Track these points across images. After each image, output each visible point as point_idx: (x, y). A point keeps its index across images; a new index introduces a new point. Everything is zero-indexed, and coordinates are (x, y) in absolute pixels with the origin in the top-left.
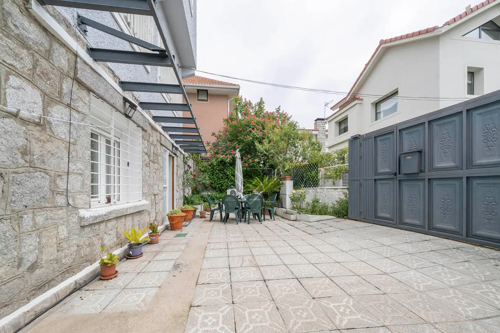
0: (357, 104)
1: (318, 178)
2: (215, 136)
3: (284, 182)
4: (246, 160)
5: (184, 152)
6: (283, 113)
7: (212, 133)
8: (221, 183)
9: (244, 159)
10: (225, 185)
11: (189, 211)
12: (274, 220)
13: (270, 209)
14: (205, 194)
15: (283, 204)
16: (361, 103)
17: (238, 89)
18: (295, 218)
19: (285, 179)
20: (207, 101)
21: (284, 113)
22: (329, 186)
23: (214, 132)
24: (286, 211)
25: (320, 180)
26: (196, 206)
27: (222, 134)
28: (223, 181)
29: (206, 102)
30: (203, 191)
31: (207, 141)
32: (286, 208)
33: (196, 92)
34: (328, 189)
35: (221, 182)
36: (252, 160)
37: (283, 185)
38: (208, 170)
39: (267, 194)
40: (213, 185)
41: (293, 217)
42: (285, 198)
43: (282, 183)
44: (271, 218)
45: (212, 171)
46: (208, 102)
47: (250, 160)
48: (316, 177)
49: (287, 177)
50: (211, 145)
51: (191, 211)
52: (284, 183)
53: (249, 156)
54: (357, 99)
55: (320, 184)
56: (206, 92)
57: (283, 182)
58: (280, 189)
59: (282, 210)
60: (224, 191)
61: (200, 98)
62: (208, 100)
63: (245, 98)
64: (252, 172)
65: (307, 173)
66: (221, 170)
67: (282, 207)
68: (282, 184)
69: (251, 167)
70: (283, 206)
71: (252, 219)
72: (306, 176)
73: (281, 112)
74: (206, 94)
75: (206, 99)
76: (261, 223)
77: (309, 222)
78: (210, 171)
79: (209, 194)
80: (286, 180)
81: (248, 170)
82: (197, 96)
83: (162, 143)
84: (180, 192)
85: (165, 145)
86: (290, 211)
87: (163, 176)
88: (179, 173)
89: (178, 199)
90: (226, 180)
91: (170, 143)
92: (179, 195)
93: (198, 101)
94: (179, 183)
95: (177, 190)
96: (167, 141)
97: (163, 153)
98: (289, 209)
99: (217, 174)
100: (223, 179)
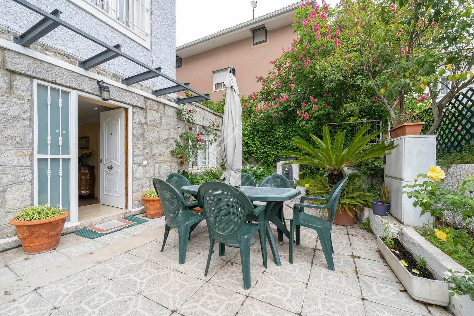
4: (308, 108)
5: (177, 103)
7: (257, 78)
8: (266, 152)
10: (273, 155)
15: (393, 204)
18: (436, 299)
19: (399, 131)
20: (265, 41)
24: (402, 234)
28: (269, 148)
29: (264, 44)
31: (253, 93)
33: (250, 34)
35: (266, 149)
38: (246, 133)
39: (340, 174)
40: (254, 155)
41: (422, 289)
42: (399, 192)
46: (268, 42)
49: (405, 124)
52: (395, 145)
53: (313, 100)
57: (393, 143)
60: (271, 164)
61: (256, 41)
62: (268, 40)
66: (267, 131)
67: (391, 215)
70: (393, 210)
74: (265, 32)
75: (265, 39)
78: (249, 135)
79: (249, 168)
80: (405, 134)
82: (252, 39)
83: (17, 70)
84: (160, 167)
85: (44, 77)
86: (414, 244)
87: (33, 136)
88: (151, 135)
89: (147, 177)
90: (274, 146)
91: (82, 79)
92: (154, 171)
93: (254, 45)
94: (151, 152)
95: (142, 163)
96: (57, 70)
97: (32, 91)
98: (416, 229)
99: (261, 137)
100: (269, 145)
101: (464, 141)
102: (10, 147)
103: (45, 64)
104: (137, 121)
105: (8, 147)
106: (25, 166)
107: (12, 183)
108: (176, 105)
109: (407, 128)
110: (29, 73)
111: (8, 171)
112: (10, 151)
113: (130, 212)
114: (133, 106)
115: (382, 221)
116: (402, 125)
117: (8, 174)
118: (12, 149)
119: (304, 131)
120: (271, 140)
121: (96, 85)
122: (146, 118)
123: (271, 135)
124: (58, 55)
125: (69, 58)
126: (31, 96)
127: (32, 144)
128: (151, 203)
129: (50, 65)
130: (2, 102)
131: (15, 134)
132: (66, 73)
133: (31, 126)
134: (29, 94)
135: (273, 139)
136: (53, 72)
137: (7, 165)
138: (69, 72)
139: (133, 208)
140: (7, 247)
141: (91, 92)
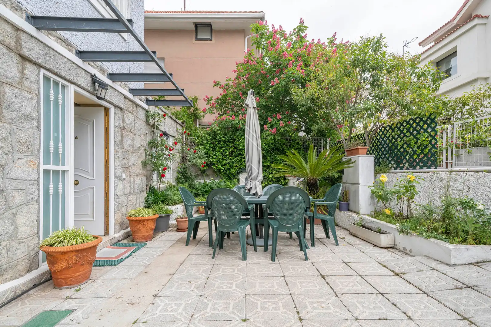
0: (477, 26)
1: (436, 148)
2: (219, 86)
3: (353, 158)
4: (274, 123)
5: (147, 104)
6: (341, 43)
7: (214, 82)
8: (229, 163)
9: (269, 122)
10: (236, 166)
11: (144, 221)
12: (337, 244)
13: (327, 217)
14: (200, 182)
15: (351, 203)
16: (485, 24)
17: (262, 19)
18: (390, 243)
19: (354, 151)
20: (210, 40)
21: (344, 42)
22: (477, 165)
23: (218, 81)
24: (362, 219)
25: (444, 152)
26: (170, 207)
27: (231, 83)
28: (232, 159)
29: (209, 42)
30: (197, 177)
31: (207, 97)
32: (358, 213)
33: (193, 28)
34: (477, 172)
35: (229, 161)
36: (285, 122)
37: (351, 165)
38: (205, 142)
39: (316, 183)
40: (215, 167)
41: (385, 240)
42: (357, 192)
43: (346, 162)
44: (328, 237)
45: (213, 143)
46: (213, 41)
47: (281, 122)
48: (429, 147)
49: (359, 147)
50: (213, 101)
51: (148, 220)
52: (353, 161)
53: (279, 116)
54: (477, 16)
55: (444, 161)
56: (209, 28)
57: (350, 159)
58: (342, 172)
59: (351, 216)
60: (234, 176)
61: (199, 37)
62: (213, 39)
63: (273, 25)
64: (284, 144)
65: (405, 139)
66: (228, 141)
67: (349, 210)
68: (349, 162)
69: (282, 135)
70: (352, 207)
71: (283, 238)
72: (403, 145)
73: (337, 42)
74: (209, 30)
75: (209, 37)
76: (306, 259)
77: (449, 265)
78: (210, 144)
79: (208, 181)
80: (358, 154)
81: (277, 139)
82: (194, 33)
83: (31, 57)
84: (134, 181)
85: (51, 67)
86: (372, 222)
87: (40, 141)
88: (128, 143)
89: (125, 194)
90: (237, 158)
91: (79, 71)
92: (130, 186)
93: (196, 40)
94: (128, 163)
95: (122, 176)
96: (61, 60)
97: (38, 83)
98: (368, 215)
99: (222, 147)
100: (231, 157)
101: (381, 159)
102: (22, 155)
103: (51, 52)
104: (117, 124)
105: (20, 154)
106: (33, 181)
107: (22, 203)
108: (146, 106)
109: (360, 150)
110: (39, 61)
111: (20, 187)
112: (22, 160)
113: (114, 238)
114: (115, 106)
115: (348, 214)
116: (357, 148)
117: (19, 191)
118: (23, 157)
119: (265, 143)
120: (233, 151)
121: (89, 79)
122: (123, 121)
123: (233, 146)
124: (59, 41)
125: (67, 45)
126: (39, 89)
127: (39, 150)
128: (145, 223)
129: (55, 53)
130: (16, 95)
131: (27, 138)
132: (68, 63)
133: (38, 128)
134: (36, 87)
135: (235, 150)
136: (58, 62)
137: (20, 178)
138: (70, 62)
139: (114, 234)
140: (25, 289)
141: (86, 88)
